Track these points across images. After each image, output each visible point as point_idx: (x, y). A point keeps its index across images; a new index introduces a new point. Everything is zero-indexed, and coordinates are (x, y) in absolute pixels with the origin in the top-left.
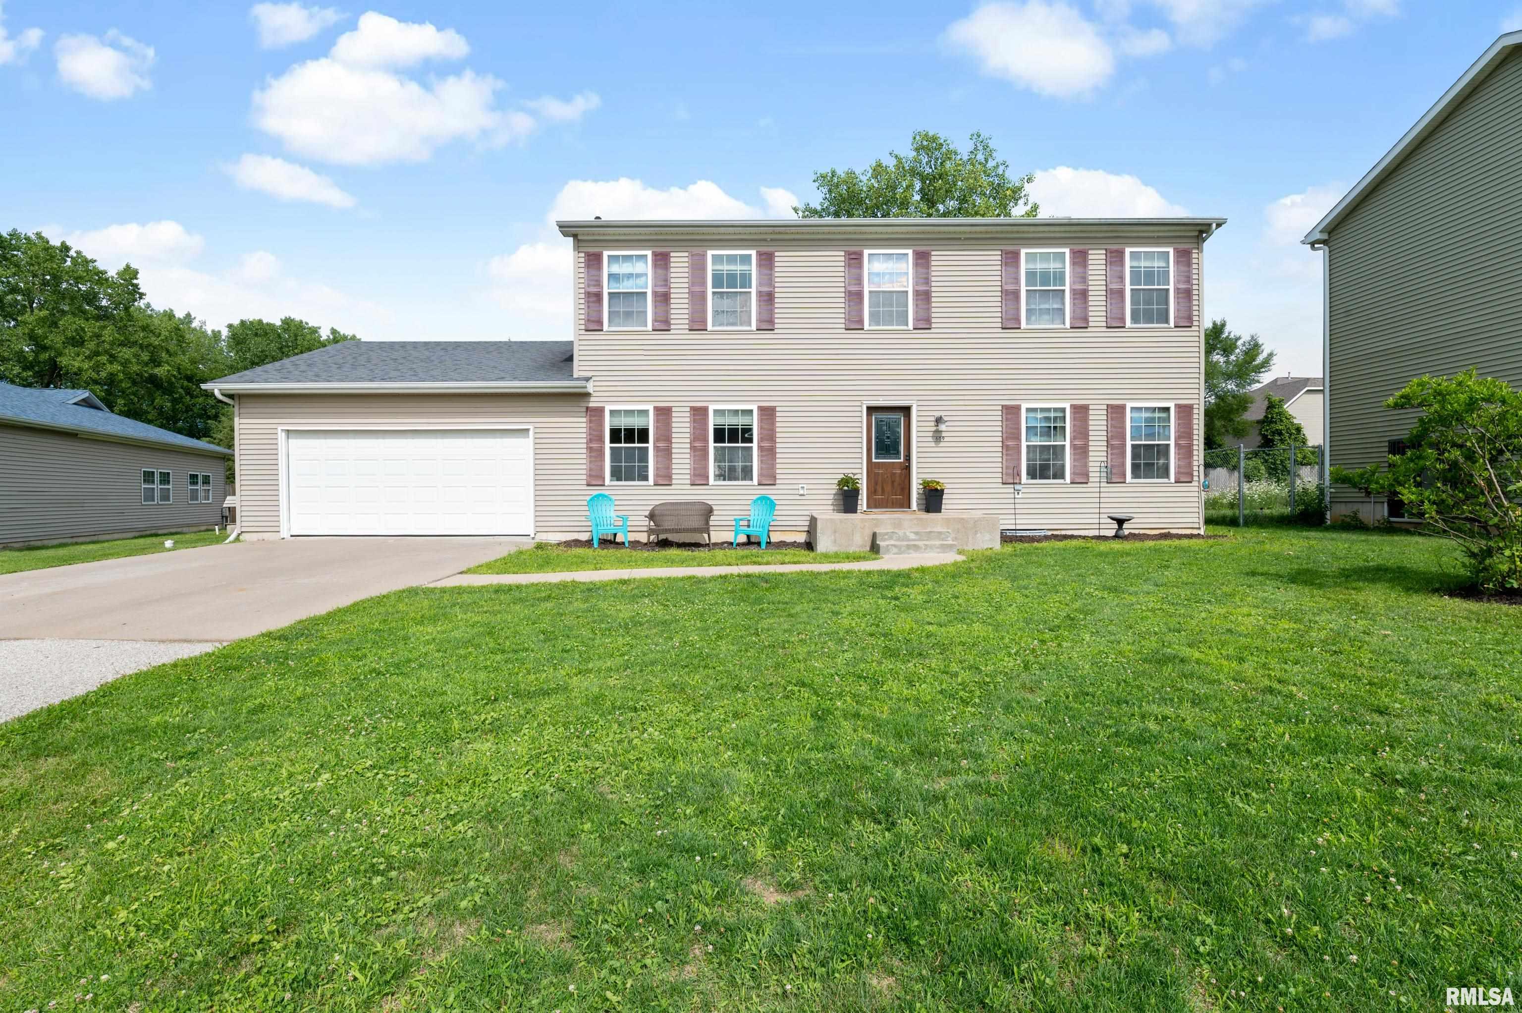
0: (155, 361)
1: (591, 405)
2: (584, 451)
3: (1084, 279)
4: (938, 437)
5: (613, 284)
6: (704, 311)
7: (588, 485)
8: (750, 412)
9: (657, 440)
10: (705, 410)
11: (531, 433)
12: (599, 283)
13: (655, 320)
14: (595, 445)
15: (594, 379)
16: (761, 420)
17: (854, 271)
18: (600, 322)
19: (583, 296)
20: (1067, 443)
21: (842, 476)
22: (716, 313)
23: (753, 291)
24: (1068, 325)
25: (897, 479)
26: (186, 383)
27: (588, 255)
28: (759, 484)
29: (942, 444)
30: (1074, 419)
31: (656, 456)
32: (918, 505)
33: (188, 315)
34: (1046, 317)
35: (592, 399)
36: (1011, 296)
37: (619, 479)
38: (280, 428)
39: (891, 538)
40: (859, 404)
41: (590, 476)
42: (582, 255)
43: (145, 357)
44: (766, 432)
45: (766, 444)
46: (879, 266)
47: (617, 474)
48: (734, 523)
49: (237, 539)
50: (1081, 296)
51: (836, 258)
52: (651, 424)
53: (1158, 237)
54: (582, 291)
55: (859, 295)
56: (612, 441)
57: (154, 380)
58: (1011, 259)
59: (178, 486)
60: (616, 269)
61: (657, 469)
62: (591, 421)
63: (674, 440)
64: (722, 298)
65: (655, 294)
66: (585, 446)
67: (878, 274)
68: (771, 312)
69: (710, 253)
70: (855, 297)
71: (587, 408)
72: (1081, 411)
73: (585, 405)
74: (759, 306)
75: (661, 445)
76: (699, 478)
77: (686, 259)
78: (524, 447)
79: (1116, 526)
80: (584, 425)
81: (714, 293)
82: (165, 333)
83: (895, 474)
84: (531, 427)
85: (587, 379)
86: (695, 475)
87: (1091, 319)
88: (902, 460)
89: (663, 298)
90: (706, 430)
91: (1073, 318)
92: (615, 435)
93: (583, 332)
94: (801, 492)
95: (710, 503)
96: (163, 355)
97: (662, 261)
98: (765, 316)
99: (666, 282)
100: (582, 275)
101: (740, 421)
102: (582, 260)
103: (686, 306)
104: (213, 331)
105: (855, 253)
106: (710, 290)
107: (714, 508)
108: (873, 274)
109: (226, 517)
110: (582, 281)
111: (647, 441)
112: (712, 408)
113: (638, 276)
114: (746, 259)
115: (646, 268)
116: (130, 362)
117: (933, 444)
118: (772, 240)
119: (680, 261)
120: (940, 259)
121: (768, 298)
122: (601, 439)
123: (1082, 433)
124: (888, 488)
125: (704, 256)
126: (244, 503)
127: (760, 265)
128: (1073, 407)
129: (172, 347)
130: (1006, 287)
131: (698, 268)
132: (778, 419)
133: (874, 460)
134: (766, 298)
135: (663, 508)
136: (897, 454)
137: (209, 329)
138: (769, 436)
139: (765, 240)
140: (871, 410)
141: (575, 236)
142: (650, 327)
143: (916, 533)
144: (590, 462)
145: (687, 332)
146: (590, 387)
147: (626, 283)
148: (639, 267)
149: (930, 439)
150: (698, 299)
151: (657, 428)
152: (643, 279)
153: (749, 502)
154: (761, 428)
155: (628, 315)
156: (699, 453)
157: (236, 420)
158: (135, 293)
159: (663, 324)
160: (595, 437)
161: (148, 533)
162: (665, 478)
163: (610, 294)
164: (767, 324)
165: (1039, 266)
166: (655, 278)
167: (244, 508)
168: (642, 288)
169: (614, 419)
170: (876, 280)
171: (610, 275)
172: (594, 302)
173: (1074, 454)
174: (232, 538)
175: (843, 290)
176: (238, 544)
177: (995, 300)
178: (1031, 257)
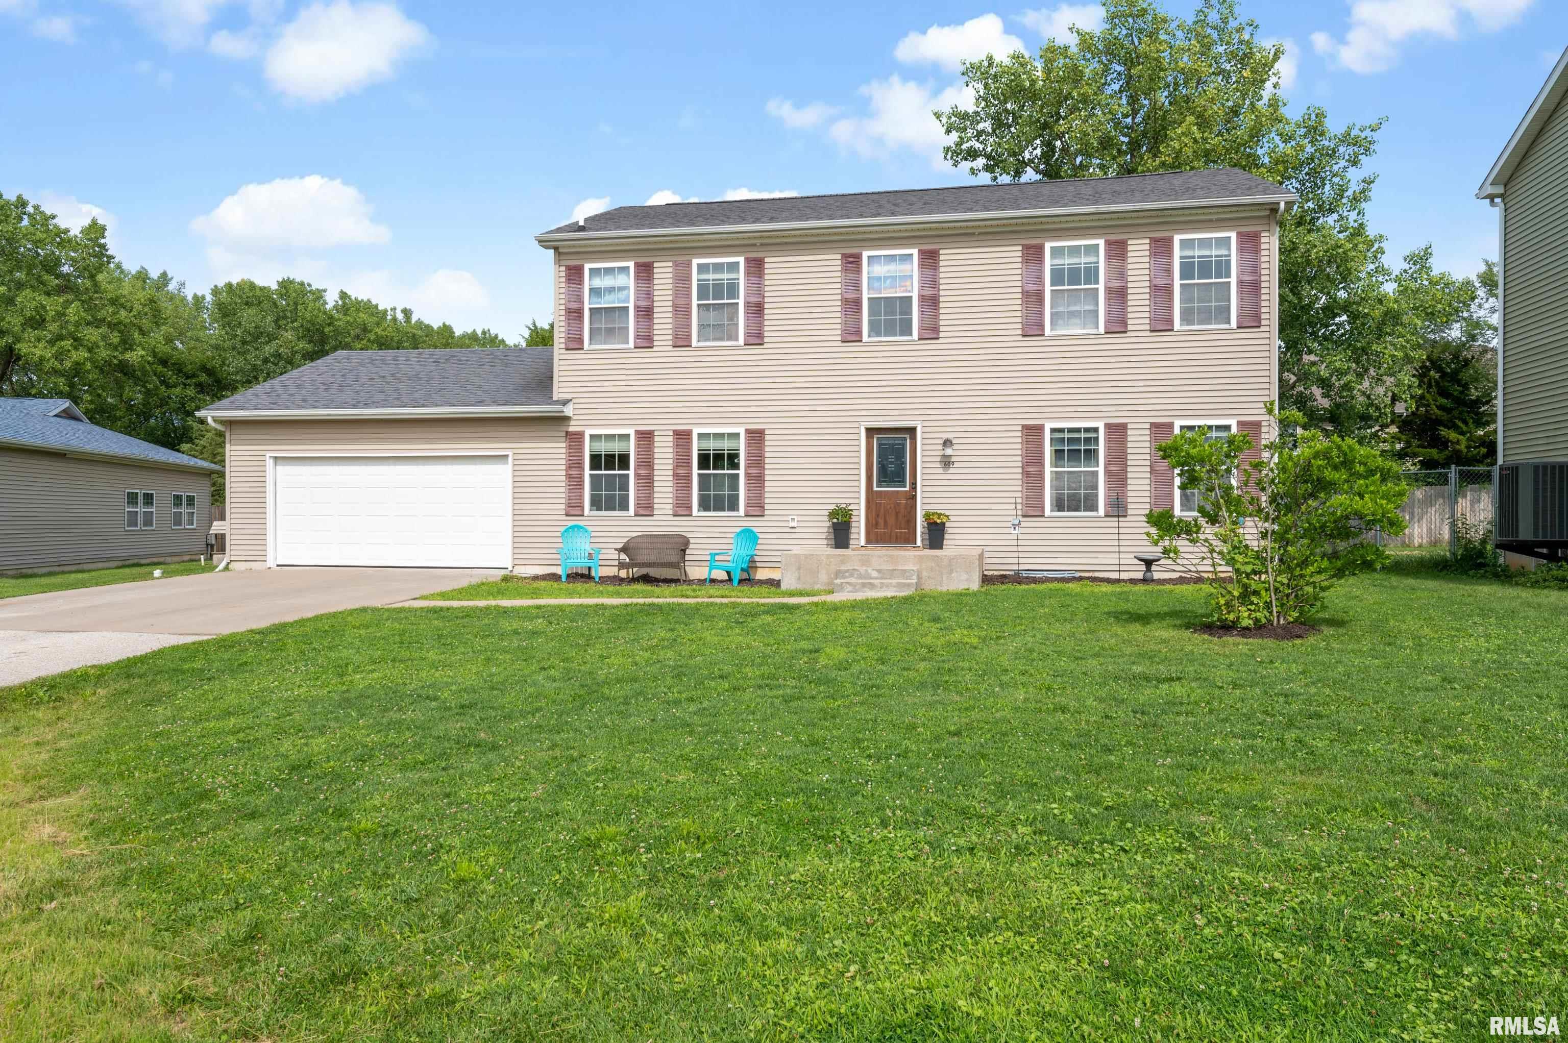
0: (127, 344)
1: (571, 429)
2: (564, 478)
3: (1122, 275)
4: (947, 463)
5: (594, 299)
6: (689, 326)
7: (567, 515)
8: (737, 435)
9: (638, 467)
10: (689, 433)
11: (510, 459)
12: (580, 300)
13: (637, 337)
14: (574, 472)
15: (575, 401)
16: (748, 445)
17: (851, 276)
18: (580, 340)
19: (563, 313)
20: (1101, 470)
21: (833, 507)
22: (701, 326)
23: (741, 302)
24: (1102, 330)
25: (902, 511)
26: (160, 368)
27: (569, 268)
28: (746, 516)
29: (951, 470)
30: (1108, 440)
31: (637, 484)
32: (923, 540)
33: (164, 275)
34: (1077, 321)
35: (572, 423)
36: (1033, 298)
37: (599, 509)
38: (268, 455)
39: (852, 575)
40: (856, 425)
41: (569, 505)
42: (563, 268)
43: (115, 338)
44: (754, 458)
45: (753, 471)
46: (880, 270)
47: (596, 504)
48: (709, 558)
49: (226, 568)
50: (1118, 295)
51: (832, 261)
52: (632, 448)
53: (1218, 220)
54: (563, 307)
55: (858, 303)
56: (592, 468)
57: (124, 368)
58: (1033, 255)
59: (161, 509)
60: (598, 282)
61: (638, 498)
62: (570, 447)
63: (656, 467)
64: (708, 310)
65: (637, 308)
66: (564, 473)
67: (879, 279)
68: (761, 325)
69: (695, 262)
70: (852, 305)
71: (567, 432)
72: (1118, 431)
73: (565, 429)
74: (747, 318)
75: (642, 472)
76: (682, 508)
77: (670, 270)
78: (503, 473)
79: (1144, 568)
80: (564, 451)
81: (699, 305)
82: (137, 307)
83: (899, 504)
84: (509, 453)
85: (565, 402)
86: (677, 505)
87: (1129, 322)
88: (907, 489)
89: (646, 313)
90: (690, 456)
91: (1107, 322)
92: (596, 461)
93: (564, 351)
94: (794, 524)
95: (687, 535)
96: (136, 335)
97: (645, 271)
98: (754, 330)
99: (649, 295)
100: (562, 291)
101: (726, 445)
102: (563, 274)
103: (670, 321)
104: (195, 297)
105: (851, 255)
106: (695, 302)
107: (692, 541)
108: (873, 278)
109: (212, 546)
110: (563, 296)
111: (628, 468)
112: (696, 431)
113: (620, 289)
114: (734, 267)
115: (629, 281)
116: (98, 347)
117: (941, 471)
118: (762, 245)
119: (664, 272)
120: (950, 258)
121: (757, 309)
122: (581, 467)
123: (1118, 456)
124: (892, 521)
125: (689, 264)
126: (233, 532)
127: (748, 274)
128: (1108, 426)
129: (145, 323)
130: (1027, 288)
131: (682, 279)
132: (767, 443)
133: (875, 489)
134: (754, 309)
135: (640, 540)
136: (902, 482)
137: (189, 293)
138: (757, 461)
139: (755, 245)
140: (870, 431)
141: (556, 249)
142: (631, 344)
143: (879, 571)
144: (570, 490)
145: (671, 348)
146: (568, 411)
147: (608, 297)
148: (620, 280)
149: (938, 465)
150: (682, 311)
151: (638, 454)
152: (625, 292)
153: (732, 535)
154: (748, 453)
155: (610, 331)
156: (682, 480)
157: (227, 446)
158: (102, 253)
159: (646, 341)
160: (574, 463)
161: (131, 562)
162: (646, 508)
163: (591, 309)
164: (756, 338)
165: (1067, 261)
166: (637, 291)
167: (233, 537)
168: (623, 302)
169: (594, 444)
170: (876, 284)
171: (591, 290)
172: (575, 319)
173: (1109, 482)
174: (222, 566)
175: (839, 297)
176: (227, 573)
177: (1015, 303)
178: (1056, 252)
